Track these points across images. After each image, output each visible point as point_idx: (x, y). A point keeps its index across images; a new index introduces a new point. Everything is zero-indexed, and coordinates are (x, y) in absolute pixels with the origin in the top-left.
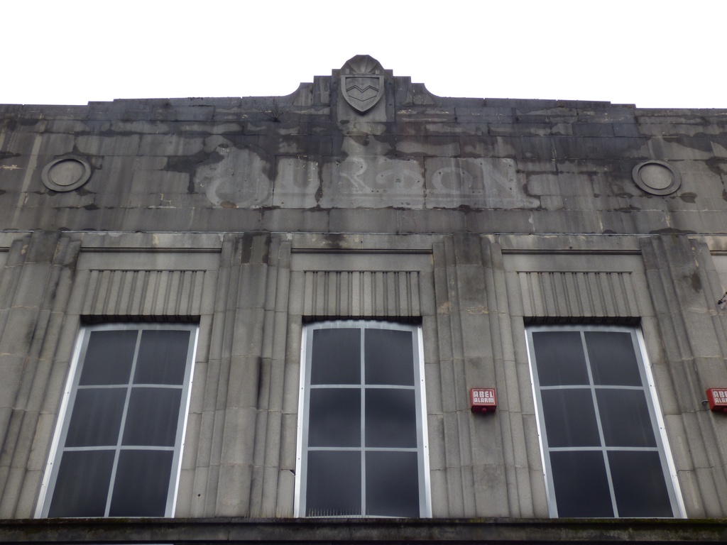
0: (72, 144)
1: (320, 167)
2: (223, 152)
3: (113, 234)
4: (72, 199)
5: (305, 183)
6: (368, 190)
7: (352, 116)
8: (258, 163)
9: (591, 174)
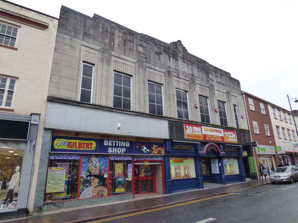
0: (141, 42)
1: (175, 61)
2: (163, 53)
3: (150, 65)
4: (142, 55)
5: (174, 64)
6: (181, 68)
7: (179, 52)
8: (168, 57)
9: (205, 73)
